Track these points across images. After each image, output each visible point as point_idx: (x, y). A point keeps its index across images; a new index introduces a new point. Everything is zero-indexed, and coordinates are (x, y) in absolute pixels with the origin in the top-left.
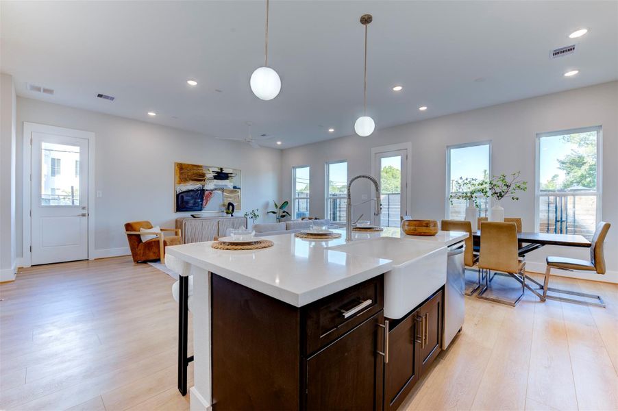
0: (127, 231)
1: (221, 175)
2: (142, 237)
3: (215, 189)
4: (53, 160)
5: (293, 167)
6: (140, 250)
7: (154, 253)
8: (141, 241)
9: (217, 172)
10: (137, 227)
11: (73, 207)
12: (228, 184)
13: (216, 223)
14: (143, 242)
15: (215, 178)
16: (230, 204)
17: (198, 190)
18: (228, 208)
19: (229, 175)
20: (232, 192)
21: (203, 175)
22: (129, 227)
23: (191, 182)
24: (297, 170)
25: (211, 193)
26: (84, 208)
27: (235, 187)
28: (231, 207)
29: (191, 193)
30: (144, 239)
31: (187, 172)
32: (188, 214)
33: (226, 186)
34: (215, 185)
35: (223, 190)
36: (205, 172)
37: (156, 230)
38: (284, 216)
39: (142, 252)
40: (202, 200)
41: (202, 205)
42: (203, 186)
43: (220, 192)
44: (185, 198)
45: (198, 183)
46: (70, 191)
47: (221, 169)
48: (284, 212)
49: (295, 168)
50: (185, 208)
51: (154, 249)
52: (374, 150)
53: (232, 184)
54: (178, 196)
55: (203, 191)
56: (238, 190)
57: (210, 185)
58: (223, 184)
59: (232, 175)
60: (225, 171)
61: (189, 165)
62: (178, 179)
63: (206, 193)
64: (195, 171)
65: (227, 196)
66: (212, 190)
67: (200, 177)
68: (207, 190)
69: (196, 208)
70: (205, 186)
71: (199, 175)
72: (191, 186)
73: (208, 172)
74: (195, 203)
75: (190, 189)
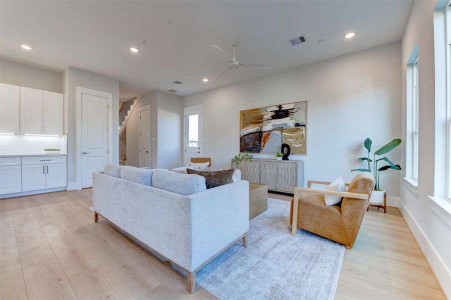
1: (281, 113)
3: (274, 130)
9: (276, 111)
11: (196, 148)
12: (288, 122)
15: (274, 117)
17: (256, 132)
18: (283, 151)
19: (290, 111)
20: (293, 131)
21: (261, 117)
23: (251, 126)
25: (269, 135)
26: (199, 148)
27: (297, 125)
29: (251, 135)
31: (248, 117)
33: (286, 124)
34: (273, 125)
35: (282, 129)
36: (263, 114)
40: (260, 142)
41: (260, 146)
42: (262, 128)
43: (278, 132)
44: (246, 140)
45: (257, 125)
47: (280, 107)
50: (246, 149)
53: (294, 121)
54: (241, 139)
55: (260, 133)
56: (302, 128)
57: (269, 126)
58: (282, 123)
59: (293, 111)
60: (285, 108)
61: (250, 110)
62: (242, 124)
63: (264, 134)
64: (254, 115)
65: (286, 135)
66: (270, 131)
67: (259, 120)
68: (265, 132)
69: (255, 149)
70: (264, 127)
71: (258, 118)
72: (252, 129)
73: (267, 113)
74: (254, 145)
75: (250, 132)
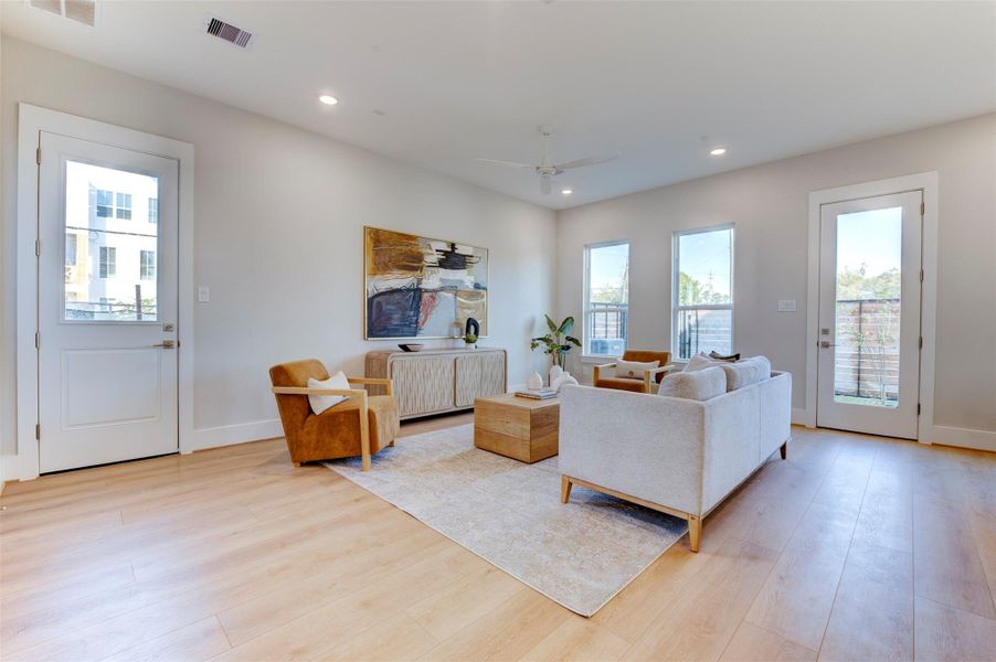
0: (275, 385)
1: (452, 260)
2: (311, 401)
3: (442, 289)
4: (104, 250)
5: (586, 246)
6: (309, 434)
7: (345, 442)
8: (311, 411)
9: (446, 253)
10: (298, 375)
11: (140, 324)
12: (464, 277)
13: (450, 365)
14: (317, 413)
15: (442, 264)
16: (471, 322)
17: (408, 290)
18: (468, 330)
19: (468, 259)
20: (471, 296)
21: (419, 258)
22: (280, 375)
23: (397, 273)
24: (593, 251)
25: (434, 298)
26: (168, 328)
27: (477, 286)
28: (472, 328)
29: (397, 296)
30: (319, 406)
31: (391, 250)
32: (392, 343)
33: (462, 282)
34: (441, 280)
35: (455, 290)
36: (423, 251)
37: (339, 382)
38: (568, 348)
39: (313, 437)
40: (417, 315)
41: (417, 322)
42: (420, 281)
43: (450, 295)
44: (385, 307)
45: (410, 274)
46: (134, 302)
47: (453, 246)
48: (568, 339)
49: (588, 247)
50: (384, 329)
51: (345, 432)
52: (816, 198)
53: (472, 279)
54: (370, 301)
55: (417, 292)
56: (483, 292)
57: (433, 279)
58: (457, 278)
59: (474, 260)
60: (460, 250)
61: (391, 233)
62: (369, 264)
63: (425, 295)
64: (404, 249)
65: (463, 303)
66: (435, 291)
67: (413, 262)
68: (426, 291)
69: (406, 329)
70: (424, 281)
71: (413, 257)
72: (397, 281)
73: (429, 251)
74: (404, 318)
75: (395, 287)
